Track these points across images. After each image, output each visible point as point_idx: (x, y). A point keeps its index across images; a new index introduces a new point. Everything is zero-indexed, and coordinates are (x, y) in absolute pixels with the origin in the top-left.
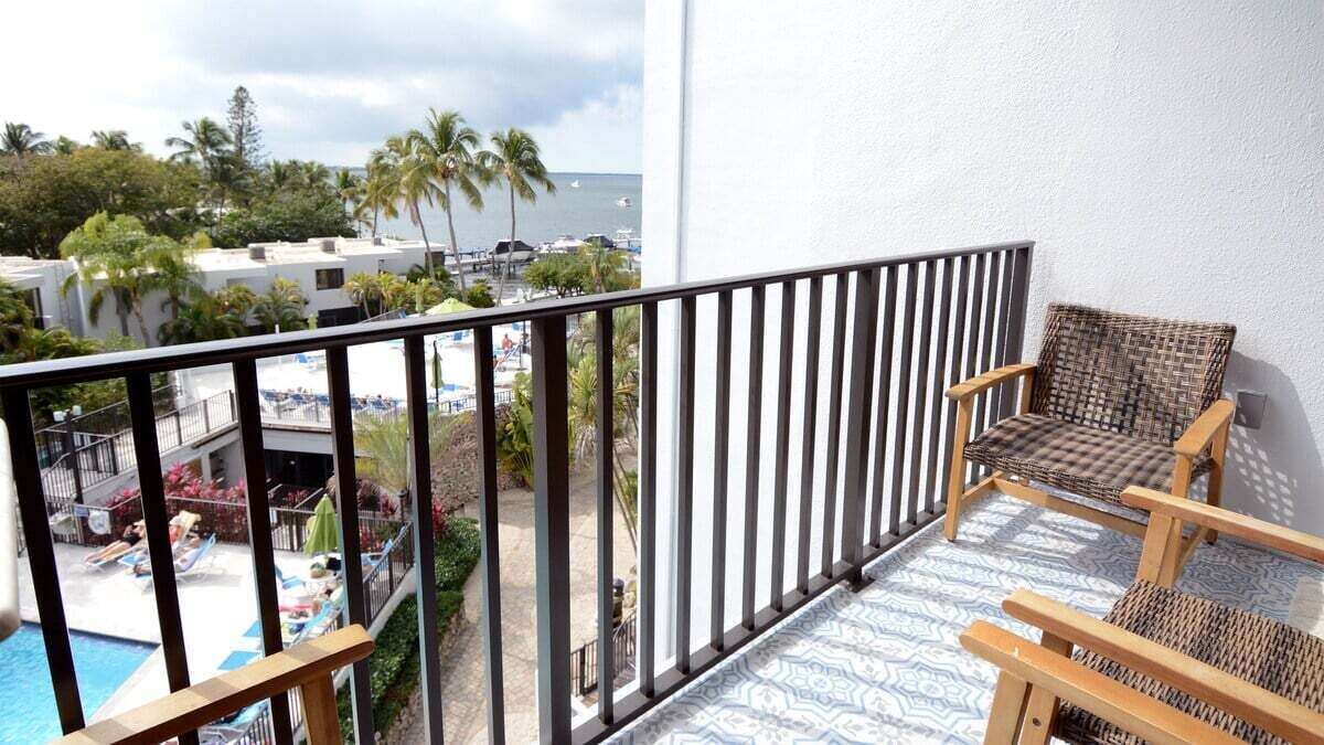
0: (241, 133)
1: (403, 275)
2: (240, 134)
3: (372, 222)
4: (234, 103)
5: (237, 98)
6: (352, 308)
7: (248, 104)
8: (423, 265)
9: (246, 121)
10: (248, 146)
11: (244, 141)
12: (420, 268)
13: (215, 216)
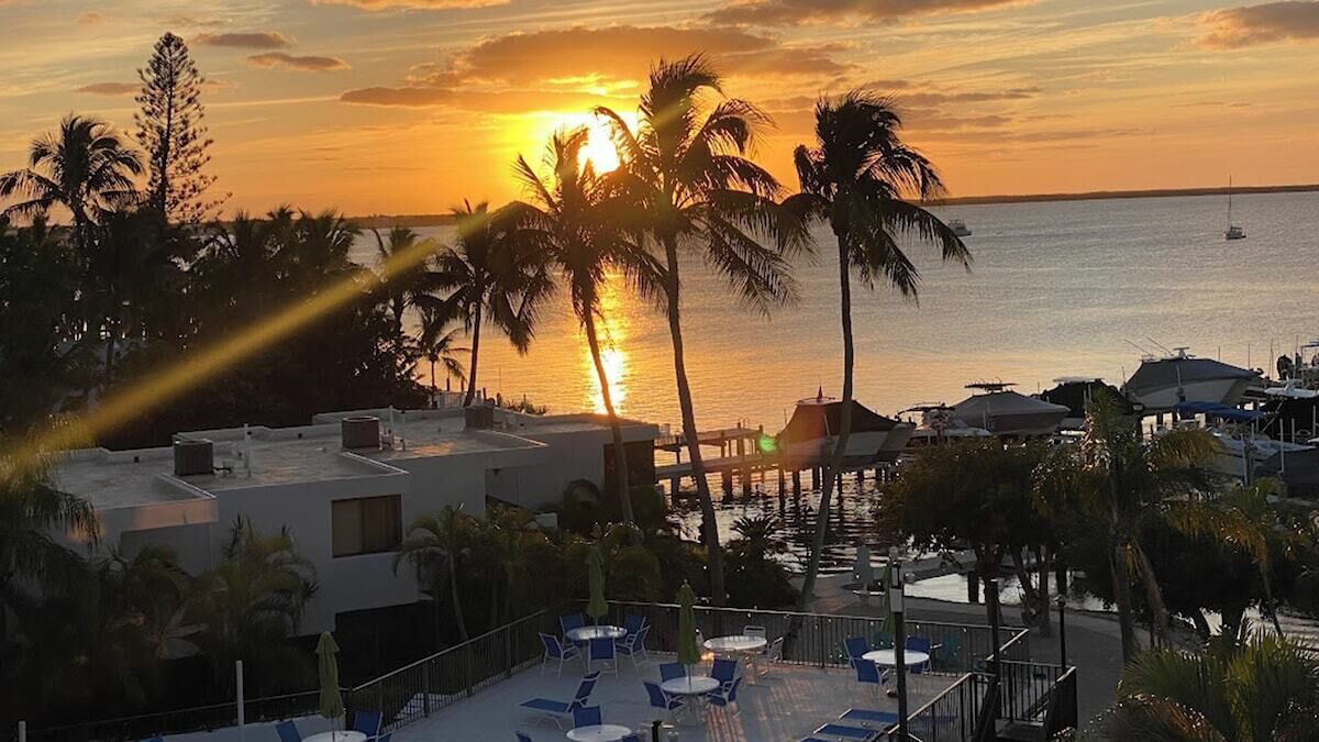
0: (165, 148)
1: (547, 509)
2: (162, 154)
3: (465, 361)
4: (152, 77)
5: (157, 63)
6: (421, 604)
7: (183, 78)
8: (598, 479)
9: (176, 119)
10: (177, 183)
11: (170, 170)
12: (591, 487)
13: (99, 362)
